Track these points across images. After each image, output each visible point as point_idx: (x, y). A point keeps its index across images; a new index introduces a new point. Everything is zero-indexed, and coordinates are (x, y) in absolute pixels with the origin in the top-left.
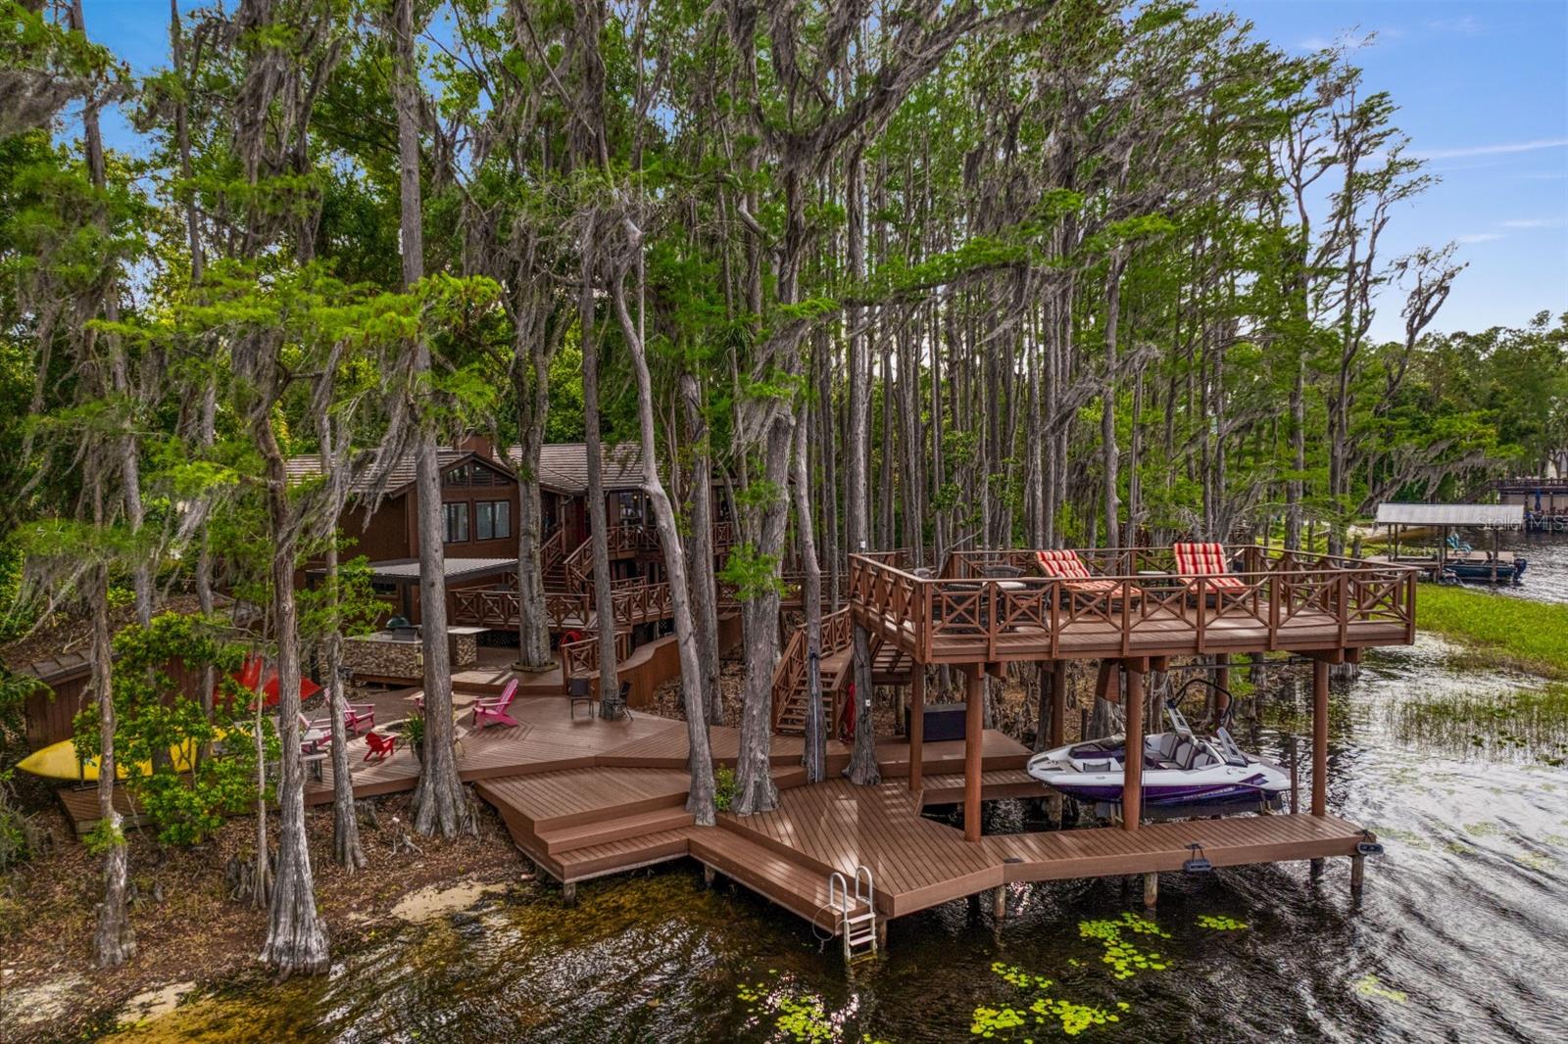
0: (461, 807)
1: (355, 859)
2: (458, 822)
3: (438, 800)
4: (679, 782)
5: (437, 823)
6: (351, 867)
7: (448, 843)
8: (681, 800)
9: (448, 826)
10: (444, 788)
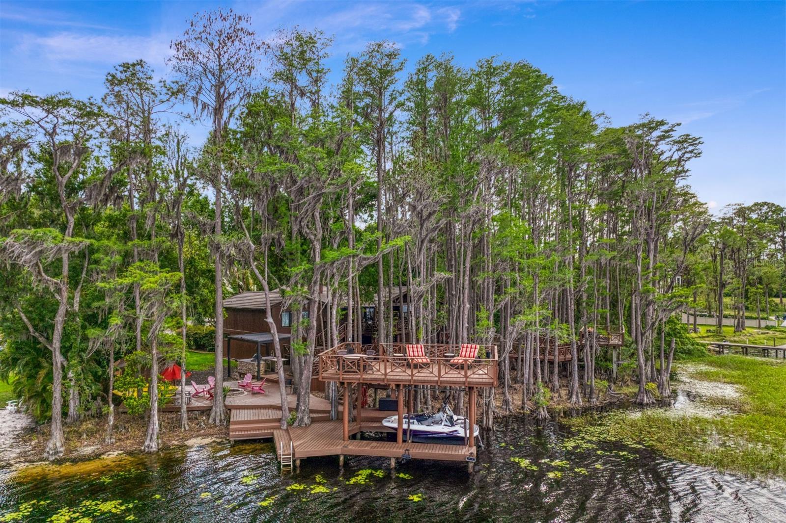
0: (223, 415)
1: (185, 427)
2: (221, 421)
3: (216, 413)
4: (277, 414)
5: (215, 420)
6: (183, 429)
7: (216, 426)
8: (279, 420)
9: (218, 421)
10: (218, 410)
